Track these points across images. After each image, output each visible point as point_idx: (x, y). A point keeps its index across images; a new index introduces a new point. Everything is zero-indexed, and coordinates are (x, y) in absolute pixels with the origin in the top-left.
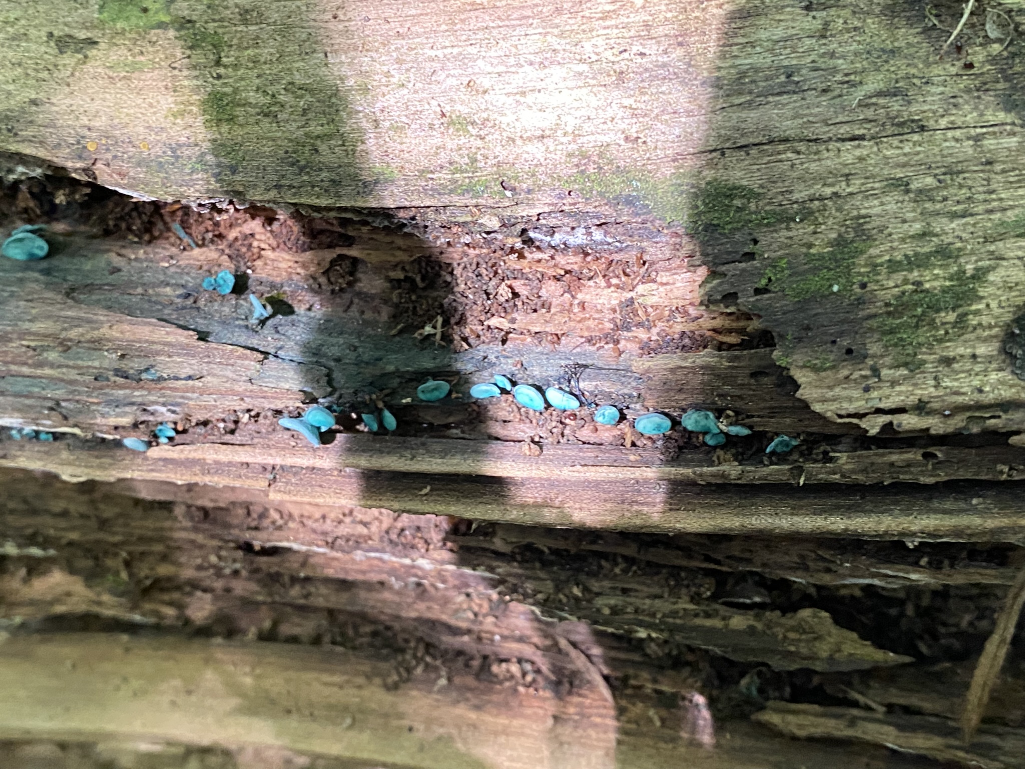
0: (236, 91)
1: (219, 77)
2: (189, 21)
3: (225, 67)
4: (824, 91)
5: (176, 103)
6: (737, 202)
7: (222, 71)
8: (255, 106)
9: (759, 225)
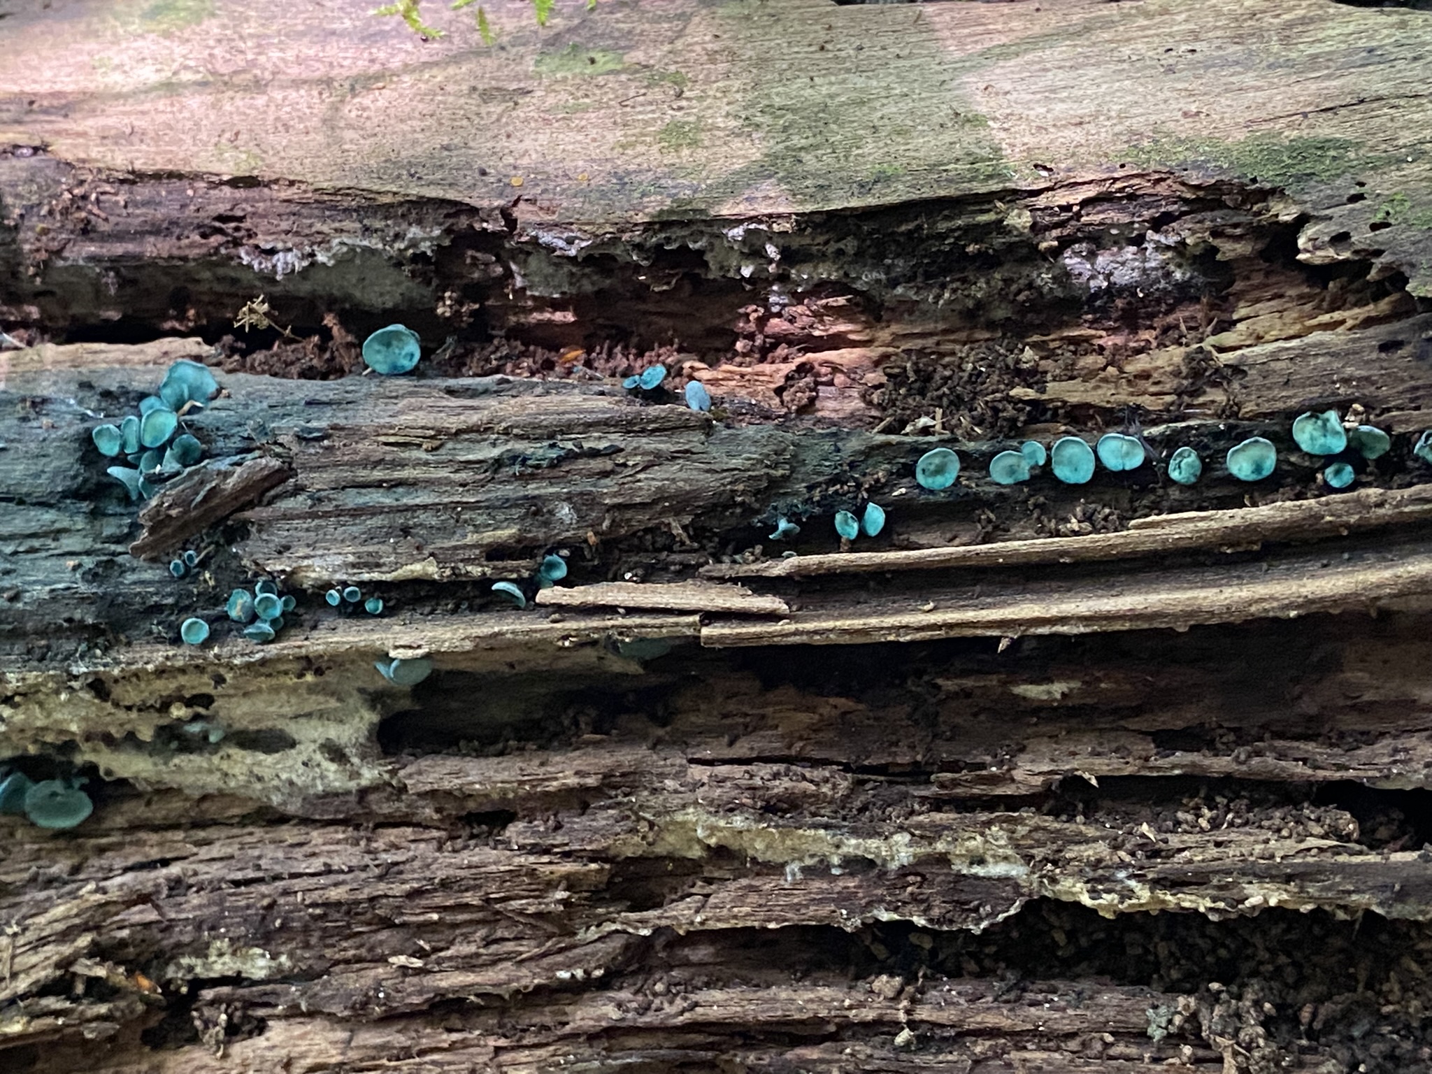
0: (699, 119)
1: (680, 108)
2: (646, 67)
3: (688, 99)
4: (1415, 59)
5: (625, 136)
6: (1332, 153)
7: (684, 103)
8: (725, 129)
9: (1363, 170)
